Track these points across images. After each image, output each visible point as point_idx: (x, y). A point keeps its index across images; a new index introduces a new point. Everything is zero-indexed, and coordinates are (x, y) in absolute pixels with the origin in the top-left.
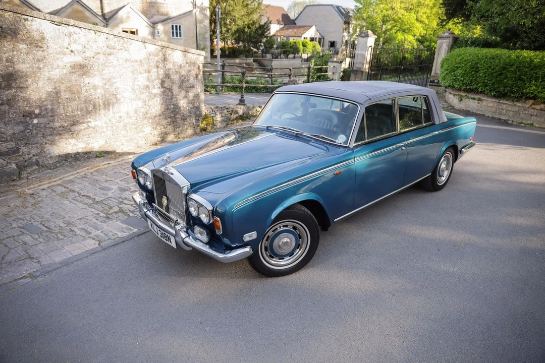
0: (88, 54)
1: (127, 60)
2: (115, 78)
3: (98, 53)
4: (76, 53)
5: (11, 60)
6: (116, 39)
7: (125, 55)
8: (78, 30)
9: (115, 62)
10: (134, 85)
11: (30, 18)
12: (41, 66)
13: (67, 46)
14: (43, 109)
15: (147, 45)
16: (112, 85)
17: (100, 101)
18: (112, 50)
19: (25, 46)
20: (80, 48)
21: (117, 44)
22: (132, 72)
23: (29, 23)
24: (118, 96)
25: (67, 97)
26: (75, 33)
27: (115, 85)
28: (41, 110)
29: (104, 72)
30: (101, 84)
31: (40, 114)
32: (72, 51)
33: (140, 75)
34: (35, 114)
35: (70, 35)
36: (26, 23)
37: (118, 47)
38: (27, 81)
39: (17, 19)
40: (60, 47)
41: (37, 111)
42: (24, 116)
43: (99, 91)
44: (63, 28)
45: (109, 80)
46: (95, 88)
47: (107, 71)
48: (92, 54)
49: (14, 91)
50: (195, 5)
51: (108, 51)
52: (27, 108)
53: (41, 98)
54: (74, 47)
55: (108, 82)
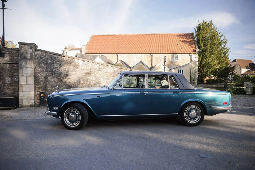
0: (92, 70)
1: (105, 72)
2: (100, 78)
3: (95, 70)
4: (88, 69)
5: (68, 71)
6: (102, 66)
7: (105, 71)
8: (90, 63)
9: (101, 73)
10: (107, 81)
11: (76, 59)
12: (76, 73)
13: (85, 67)
14: (74, 85)
15: (114, 68)
16: (98, 80)
17: (94, 85)
18: (100, 69)
19: (73, 67)
20: (90, 68)
21: (102, 67)
22: (107, 76)
23: (75, 61)
24: (101, 84)
25: (83, 83)
26: (89, 64)
27: (100, 80)
28: (74, 86)
29: (96, 76)
30: (95, 80)
31: (73, 87)
32: (87, 69)
33: (110, 78)
34: (71, 87)
35: (87, 64)
36: (74, 61)
37: (102, 68)
38: (71, 77)
39: (72, 60)
40: (83, 68)
41: (72, 86)
42: (68, 87)
43: (94, 82)
44: (85, 62)
45: (98, 79)
46: (92, 80)
47: (97, 76)
48: (93, 70)
49: (67, 79)
50: (191, 61)
51: (99, 69)
52: (70, 85)
53: (74, 82)
54: (88, 68)
55: (97, 79)
